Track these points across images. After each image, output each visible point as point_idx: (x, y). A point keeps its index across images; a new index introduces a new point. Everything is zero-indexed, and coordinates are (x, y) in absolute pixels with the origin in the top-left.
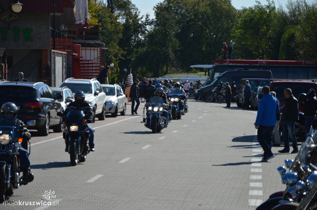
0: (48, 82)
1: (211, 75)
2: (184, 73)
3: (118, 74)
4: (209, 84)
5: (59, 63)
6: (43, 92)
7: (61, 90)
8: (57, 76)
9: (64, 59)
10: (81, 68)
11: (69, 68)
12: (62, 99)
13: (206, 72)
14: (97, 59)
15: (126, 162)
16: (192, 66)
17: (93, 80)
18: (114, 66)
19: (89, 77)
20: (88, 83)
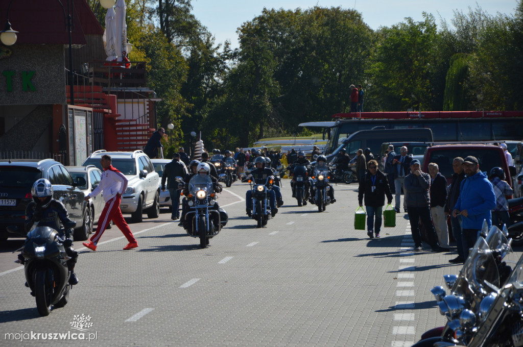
0: (64, 158)
1: (333, 138)
2: (290, 136)
3: (182, 141)
4: (330, 153)
5: (80, 127)
6: (54, 175)
7: (84, 171)
8: (79, 147)
9: (89, 119)
10: (118, 134)
11: (99, 133)
12: (86, 185)
13: (324, 133)
14: (143, 117)
15: (191, 286)
16: (301, 125)
17: (138, 152)
18: (175, 127)
20: (129, 157)
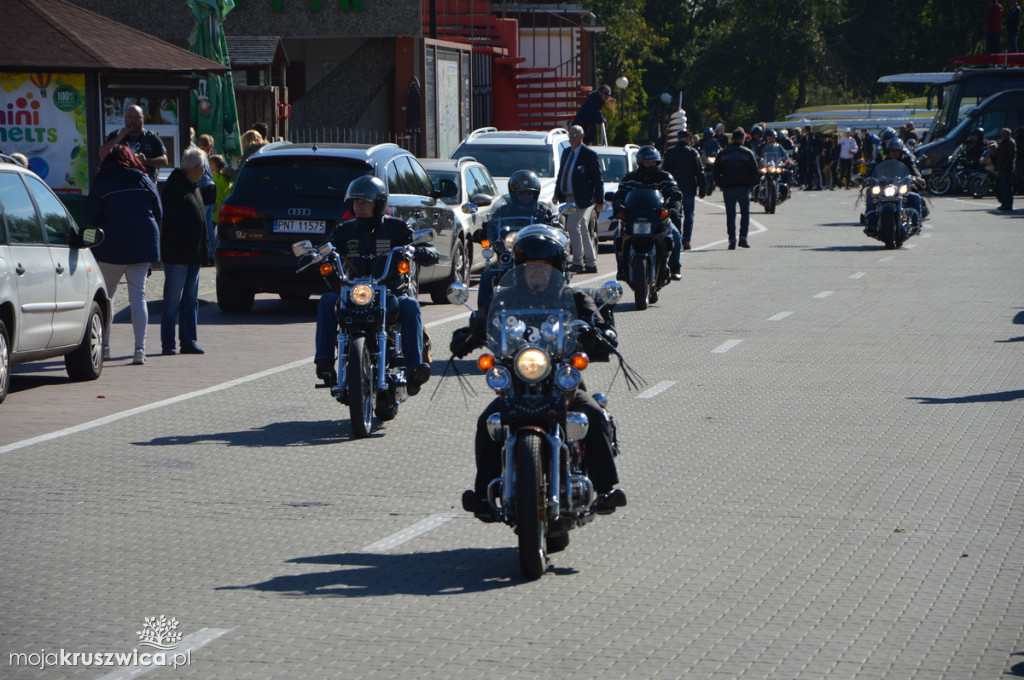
0: (416, 142)
1: (947, 105)
2: (861, 102)
3: (644, 112)
4: (942, 136)
5: (448, 82)
6: (397, 175)
7: (455, 169)
8: (444, 122)
9: (465, 67)
10: (520, 96)
11: (483, 95)
12: (458, 195)
13: (930, 96)
14: (570, 64)
15: (660, 395)
16: (883, 79)
17: (558, 133)
18: (630, 85)
19: (545, 124)
20: (541, 142)
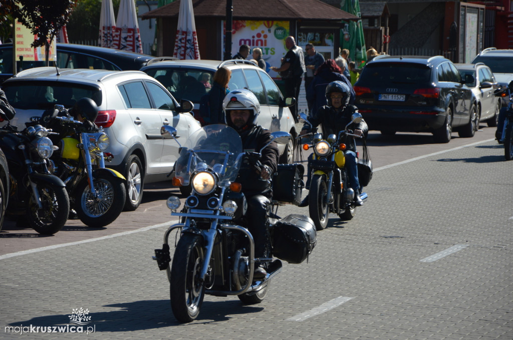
0: (453, 55)
5: (472, 24)
6: (443, 72)
7: (472, 69)
8: (469, 45)
9: (481, 17)
10: (510, 31)
11: (490, 31)
12: (474, 83)
